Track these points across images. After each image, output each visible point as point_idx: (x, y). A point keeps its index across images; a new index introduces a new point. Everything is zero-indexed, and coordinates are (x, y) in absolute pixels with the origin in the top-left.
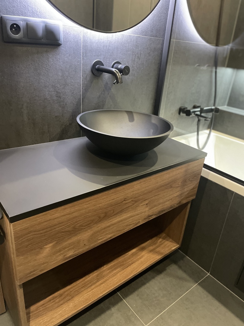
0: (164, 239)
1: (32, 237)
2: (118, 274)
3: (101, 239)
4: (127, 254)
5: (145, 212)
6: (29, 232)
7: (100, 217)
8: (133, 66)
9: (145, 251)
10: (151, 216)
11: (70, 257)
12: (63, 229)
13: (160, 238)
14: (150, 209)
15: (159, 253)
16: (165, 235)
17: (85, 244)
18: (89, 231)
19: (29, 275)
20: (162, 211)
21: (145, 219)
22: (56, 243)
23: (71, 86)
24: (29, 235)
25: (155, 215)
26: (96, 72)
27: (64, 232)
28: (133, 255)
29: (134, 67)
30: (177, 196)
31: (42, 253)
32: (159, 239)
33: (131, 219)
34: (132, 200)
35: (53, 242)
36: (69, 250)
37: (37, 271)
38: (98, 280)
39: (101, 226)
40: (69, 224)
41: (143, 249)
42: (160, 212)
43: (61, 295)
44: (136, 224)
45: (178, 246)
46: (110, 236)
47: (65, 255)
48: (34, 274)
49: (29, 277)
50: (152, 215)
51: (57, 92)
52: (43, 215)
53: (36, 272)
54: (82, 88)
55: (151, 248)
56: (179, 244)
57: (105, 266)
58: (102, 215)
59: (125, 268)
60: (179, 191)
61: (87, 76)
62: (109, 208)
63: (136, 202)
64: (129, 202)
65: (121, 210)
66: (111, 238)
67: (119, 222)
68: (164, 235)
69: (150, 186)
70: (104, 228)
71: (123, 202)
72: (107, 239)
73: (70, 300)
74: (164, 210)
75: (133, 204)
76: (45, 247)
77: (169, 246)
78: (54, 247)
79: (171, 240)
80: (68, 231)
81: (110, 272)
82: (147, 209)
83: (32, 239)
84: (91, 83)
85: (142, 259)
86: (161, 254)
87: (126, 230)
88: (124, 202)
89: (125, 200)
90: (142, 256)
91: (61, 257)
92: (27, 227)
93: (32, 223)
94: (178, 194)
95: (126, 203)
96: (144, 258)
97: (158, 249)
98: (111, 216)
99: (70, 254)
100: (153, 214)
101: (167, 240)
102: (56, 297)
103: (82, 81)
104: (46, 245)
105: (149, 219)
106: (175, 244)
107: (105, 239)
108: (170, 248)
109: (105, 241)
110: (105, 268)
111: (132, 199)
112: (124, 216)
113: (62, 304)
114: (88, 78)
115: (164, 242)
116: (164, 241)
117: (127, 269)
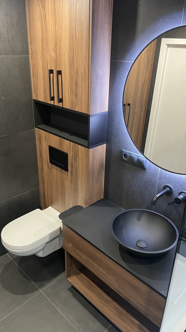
2: (112, 313)
4: (131, 317)
7: (89, 255)
17: (83, 261)
22: (73, 246)
28: (132, 321)
38: (105, 301)
43: (91, 284)
51: (141, 191)
57: (116, 303)
66: (95, 273)
70: (92, 264)
73: (89, 289)
80: (77, 246)
81: (112, 307)
96: (131, 329)
98: (95, 262)
102: (89, 282)
110: (115, 304)
113: (86, 286)
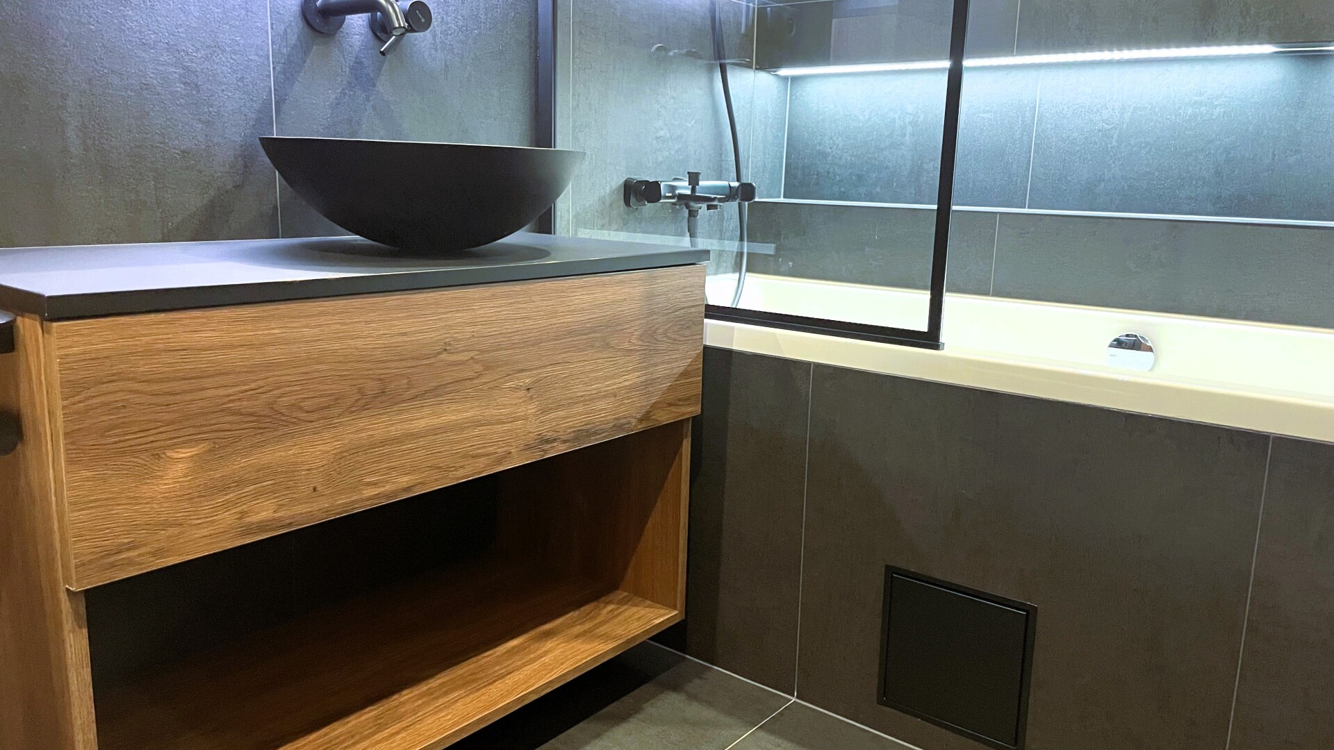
0: (622, 602)
1: (119, 396)
2: (459, 704)
3: (374, 484)
4: (490, 655)
5: (525, 418)
6: (113, 375)
7: (361, 391)
8: (443, 18)
9: (554, 639)
10: (547, 441)
11: (261, 527)
12: (230, 401)
13: (609, 603)
14: (544, 411)
15: (606, 637)
16: (626, 594)
17: (315, 489)
18: (326, 435)
19: (112, 559)
20: (589, 434)
21: (528, 447)
22: (210, 451)
23: (235, 54)
24: (111, 387)
25: (565, 442)
26: (317, 21)
27: (234, 414)
28: (511, 652)
29: (447, 23)
30: (631, 388)
31: (161, 477)
32: (605, 607)
33: (477, 432)
34: (472, 358)
35: (198, 441)
36: (257, 495)
37: (143, 550)
39: (372, 430)
40: (253, 386)
41: (548, 635)
42: (580, 434)
44: (500, 461)
45: (676, 612)
46: (405, 480)
47: (243, 514)
48: (130, 562)
49: (112, 565)
50: (555, 440)
51: (185, 68)
52: (161, 323)
53: (139, 555)
54: (274, 68)
55: (578, 629)
56: (675, 608)
57: (406, 692)
58: (371, 387)
59: (485, 686)
60: (634, 370)
61: (289, 31)
62: (393, 365)
63: (487, 368)
64: (463, 363)
65: (437, 387)
66: (408, 489)
67: (435, 431)
68: (621, 594)
69: (529, 318)
70: (383, 443)
71: (439, 353)
72: (395, 493)
74: (595, 433)
75: (479, 375)
76: (170, 453)
77: (639, 618)
78: (200, 463)
79: (648, 602)
80: (251, 415)
81: (427, 703)
82: (532, 409)
83: (124, 407)
84: (306, 53)
85: (546, 659)
86: (615, 638)
87: (461, 473)
88: (444, 356)
89: (448, 348)
90: (546, 653)
91: (227, 518)
92: (105, 354)
93: (122, 342)
94: (632, 379)
95: (455, 364)
96: (551, 655)
97: (602, 630)
98: (404, 401)
99: (263, 515)
100: (555, 435)
101: (636, 605)
103: (273, 43)
104: (173, 447)
105: (545, 451)
106: (662, 611)
107: (388, 488)
108: (646, 620)
109: (387, 496)
111: (472, 354)
112: (451, 414)
114: (293, 39)
115: (626, 610)
116: (625, 607)
117: (490, 687)
